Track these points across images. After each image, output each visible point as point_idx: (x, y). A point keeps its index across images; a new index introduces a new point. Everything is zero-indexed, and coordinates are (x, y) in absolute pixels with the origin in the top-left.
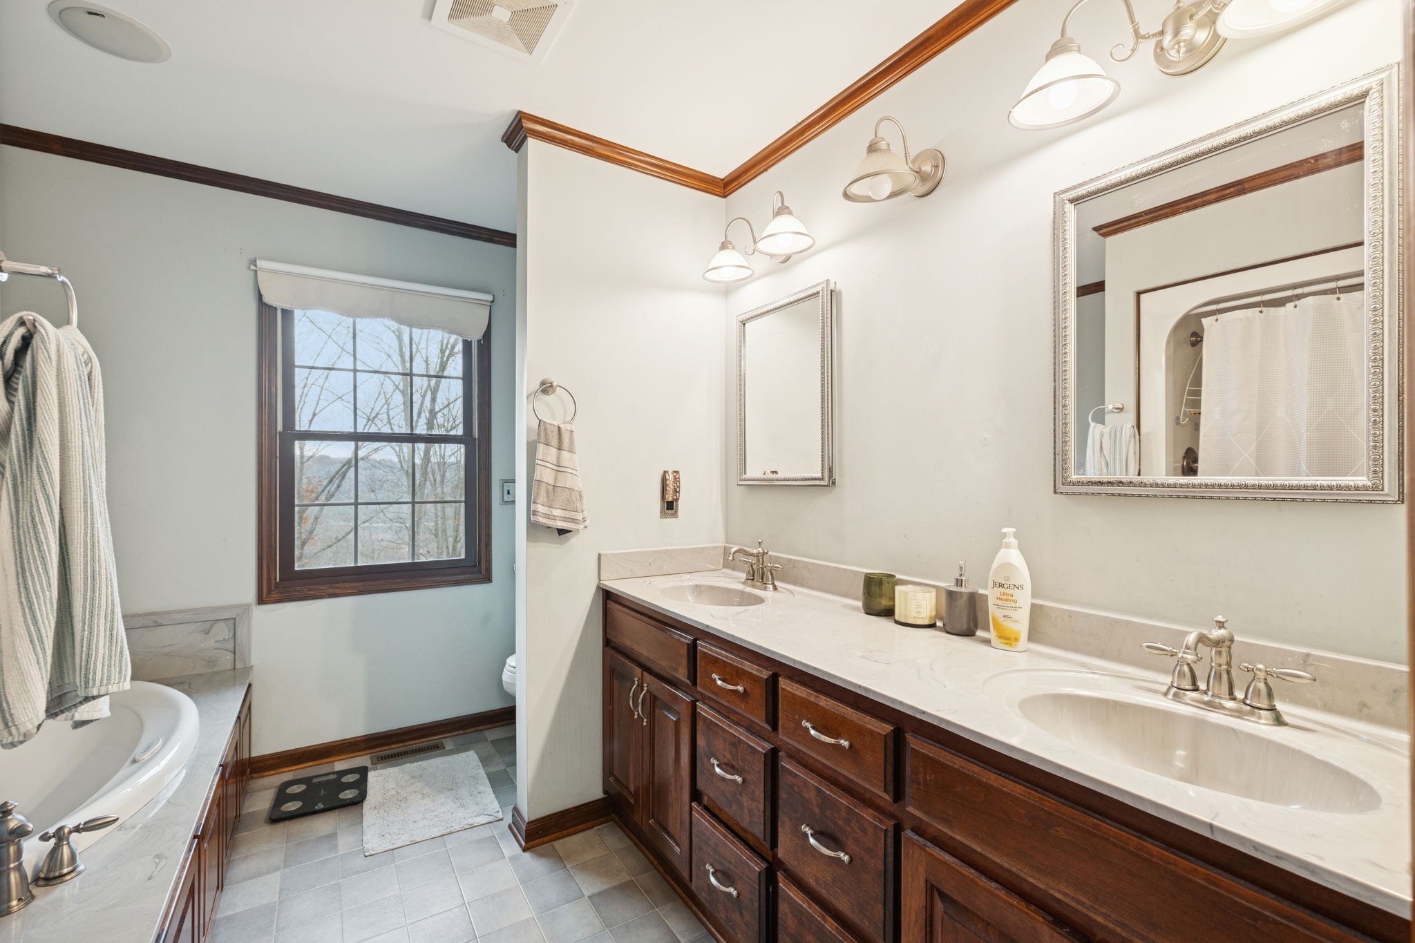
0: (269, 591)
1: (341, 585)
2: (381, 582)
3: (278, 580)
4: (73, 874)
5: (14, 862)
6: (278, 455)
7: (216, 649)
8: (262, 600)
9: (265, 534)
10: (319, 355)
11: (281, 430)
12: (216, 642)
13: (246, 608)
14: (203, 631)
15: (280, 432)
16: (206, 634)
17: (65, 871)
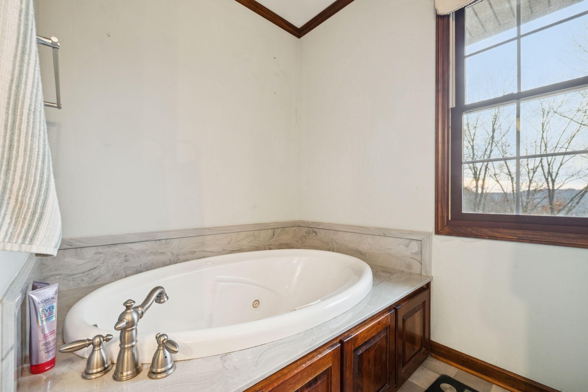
0: (443, 226)
1: (501, 230)
2: (546, 234)
3: (450, 219)
4: (164, 375)
5: (128, 344)
6: (450, 126)
7: (411, 258)
8: (438, 232)
9: (440, 183)
10: (564, 131)
11: (454, 106)
12: (412, 253)
13: (429, 235)
14: (405, 245)
15: (452, 109)
16: (407, 247)
17: (159, 370)
